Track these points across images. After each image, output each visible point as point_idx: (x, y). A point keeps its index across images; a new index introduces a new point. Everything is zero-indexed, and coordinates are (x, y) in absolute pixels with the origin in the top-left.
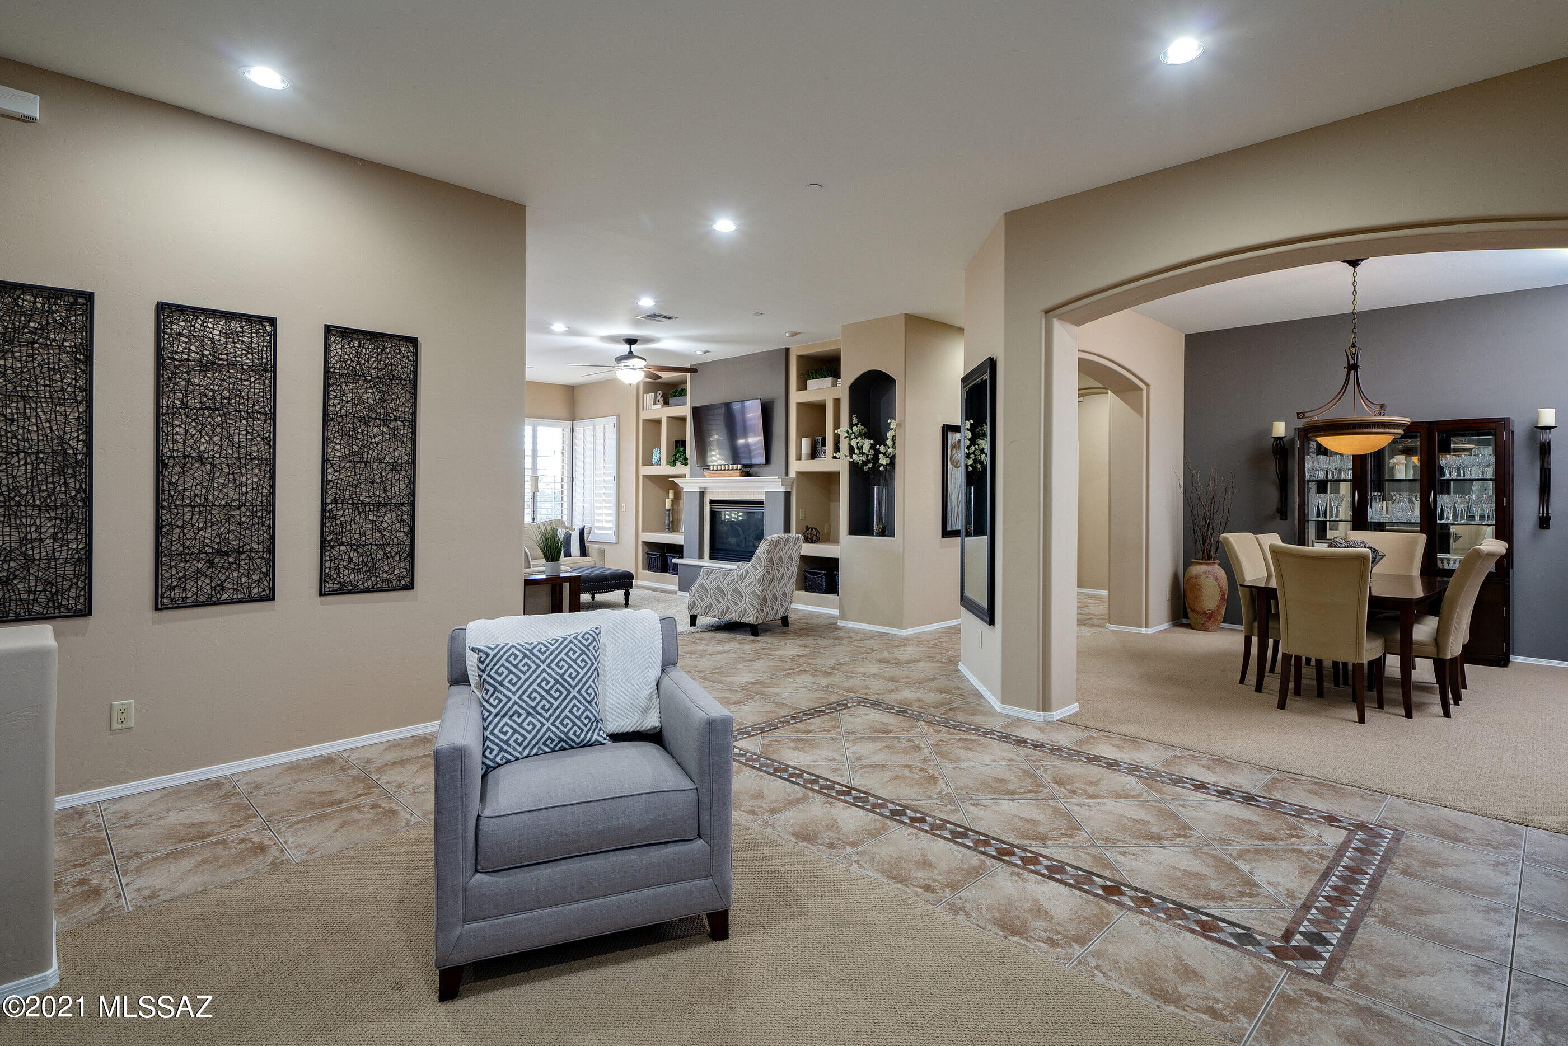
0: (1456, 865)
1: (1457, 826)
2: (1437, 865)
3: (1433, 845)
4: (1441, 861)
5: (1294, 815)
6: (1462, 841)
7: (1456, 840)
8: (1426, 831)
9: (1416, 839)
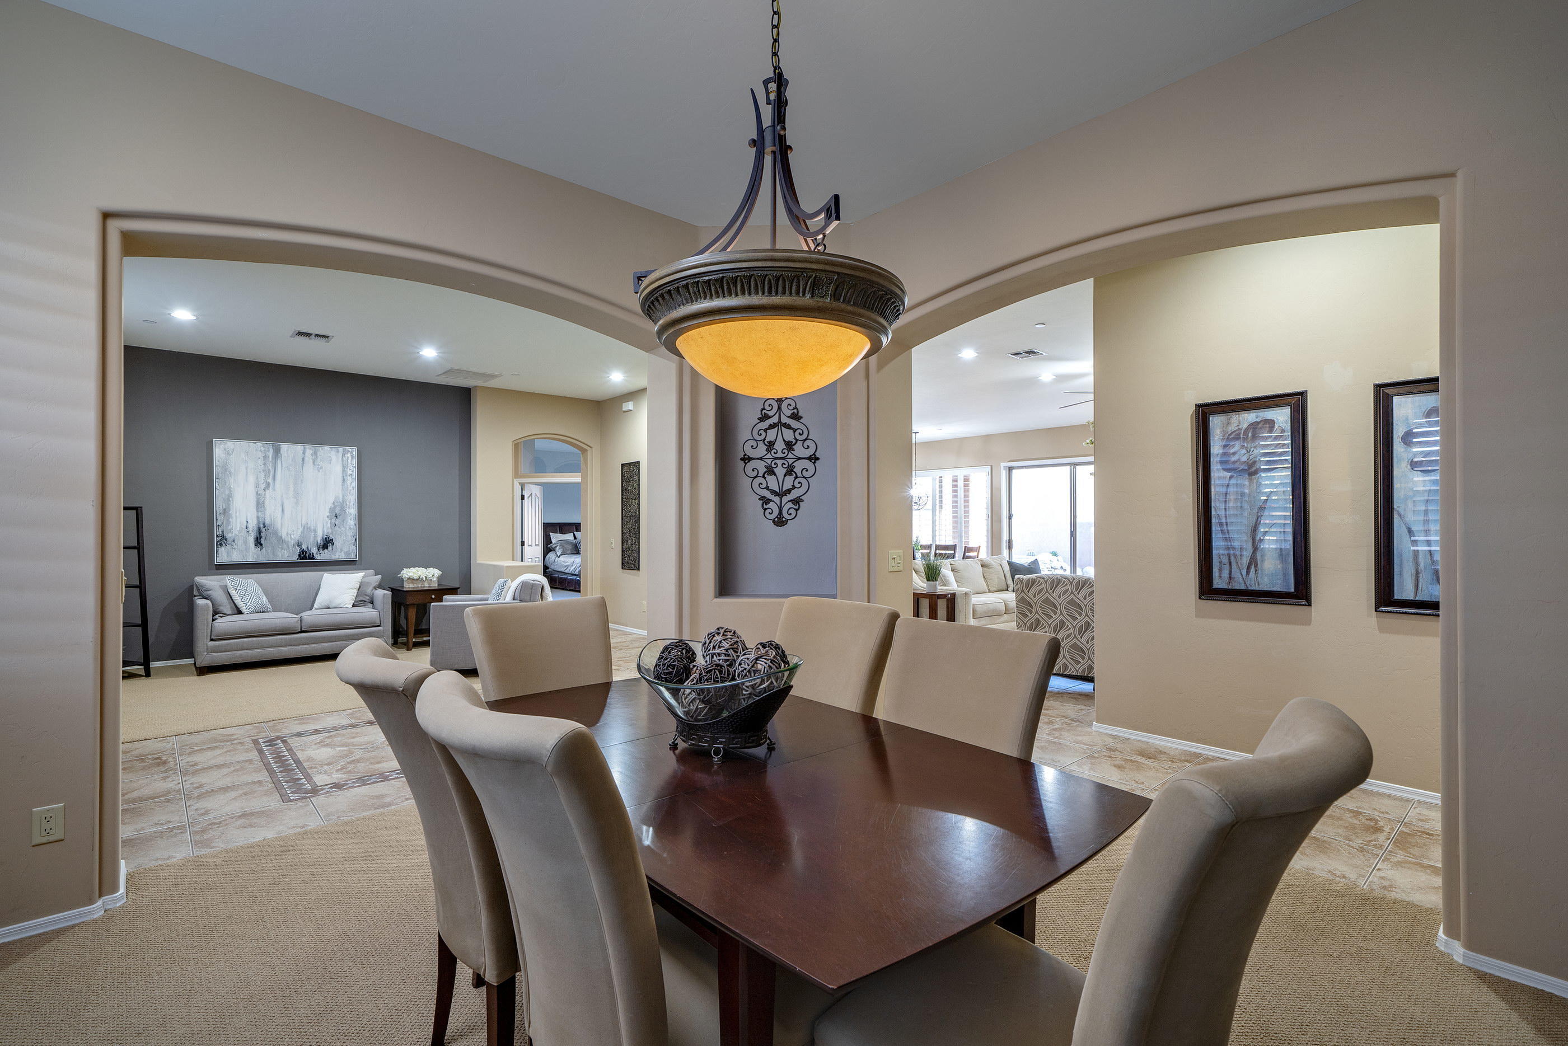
0: (233, 799)
1: (251, 826)
2: (245, 794)
3: (256, 804)
4: (244, 797)
5: (363, 777)
6: (240, 817)
7: (244, 815)
8: (270, 811)
9: (273, 802)
